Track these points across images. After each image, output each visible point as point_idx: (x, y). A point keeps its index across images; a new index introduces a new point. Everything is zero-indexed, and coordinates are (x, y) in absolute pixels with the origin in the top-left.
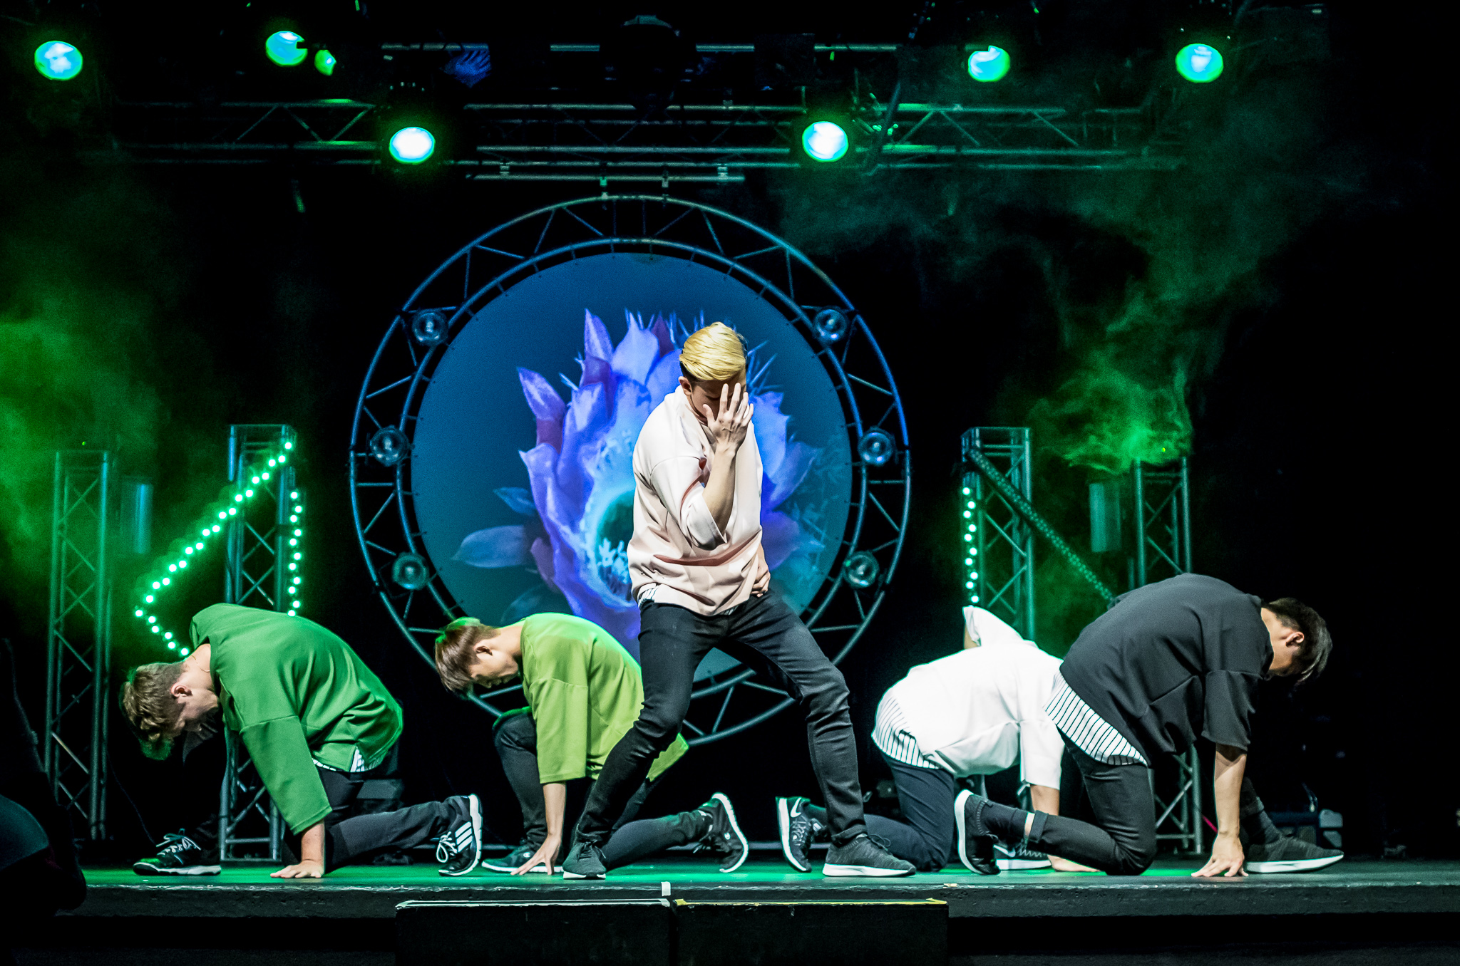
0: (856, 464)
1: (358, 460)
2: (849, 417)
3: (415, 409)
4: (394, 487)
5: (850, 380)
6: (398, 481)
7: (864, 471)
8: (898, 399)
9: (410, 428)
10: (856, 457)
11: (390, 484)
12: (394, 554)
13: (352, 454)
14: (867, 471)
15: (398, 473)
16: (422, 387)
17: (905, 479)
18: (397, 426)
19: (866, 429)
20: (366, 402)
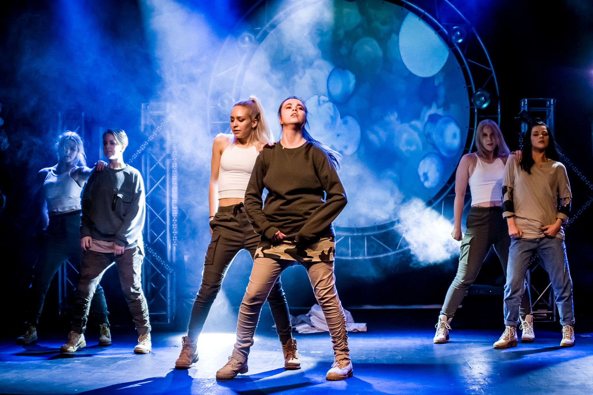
0: (472, 107)
1: (211, 110)
2: (468, 82)
5: (468, 62)
7: (476, 111)
8: (493, 71)
10: (471, 104)
14: (477, 111)
16: (244, 71)
17: (497, 114)
18: (231, 93)
19: (477, 90)
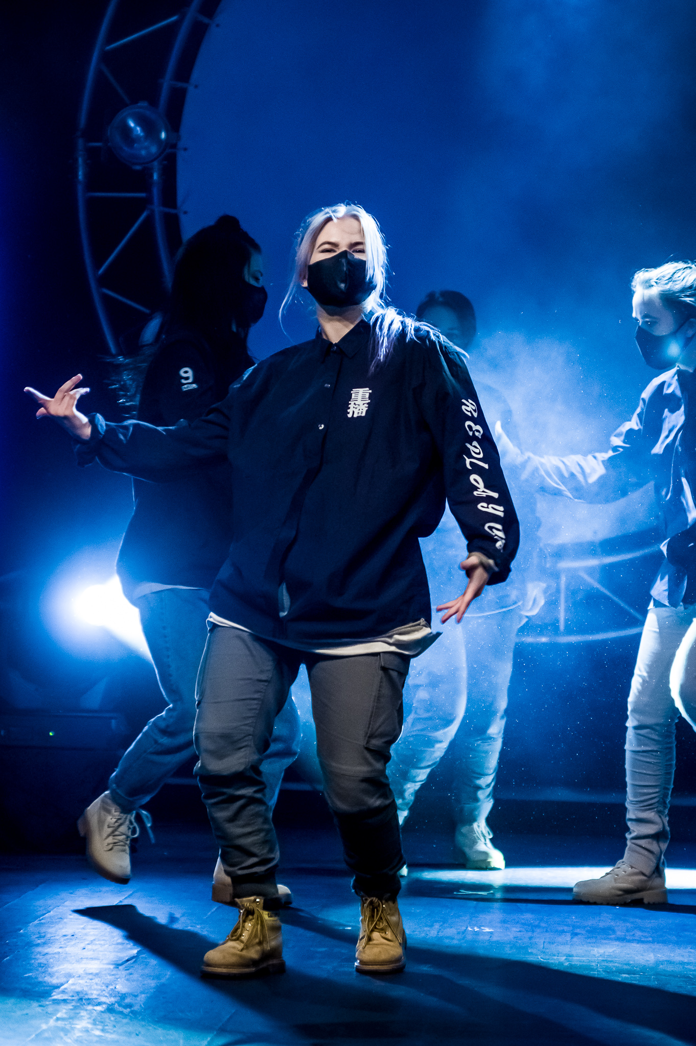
1: (92, 154)
3: (184, 71)
4: (148, 201)
6: (156, 192)
9: (177, 101)
11: (143, 195)
12: (147, 311)
13: (80, 143)
15: (155, 177)
16: (198, 33)
18: (154, 103)
20: (106, 57)
